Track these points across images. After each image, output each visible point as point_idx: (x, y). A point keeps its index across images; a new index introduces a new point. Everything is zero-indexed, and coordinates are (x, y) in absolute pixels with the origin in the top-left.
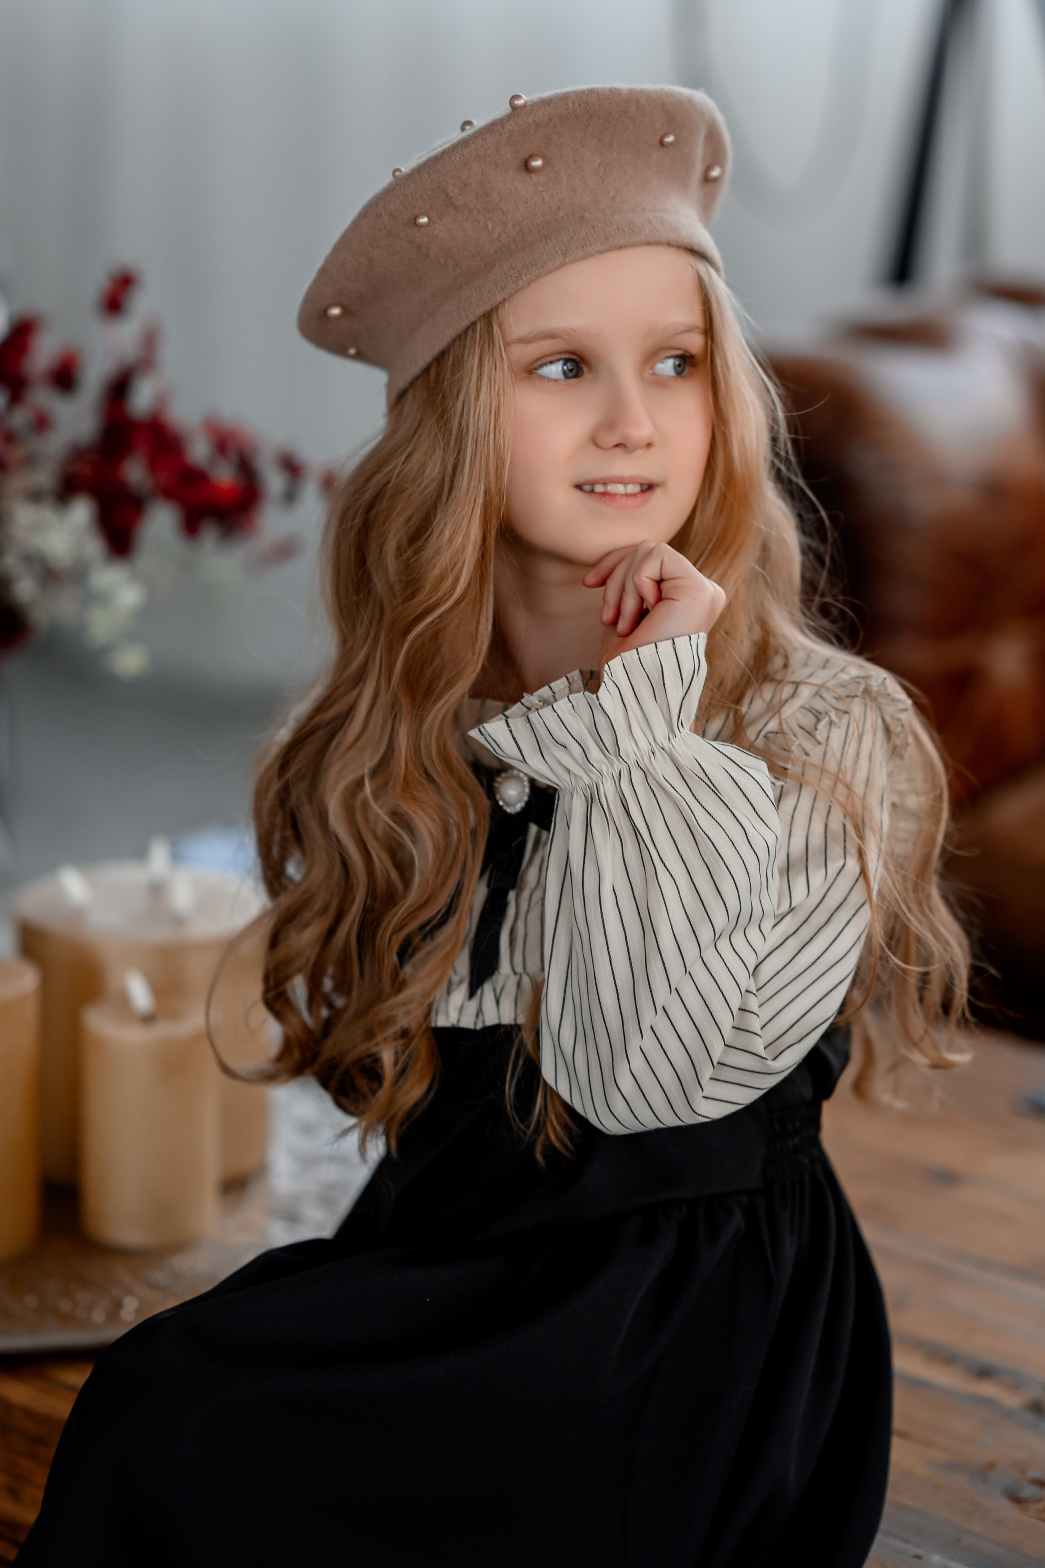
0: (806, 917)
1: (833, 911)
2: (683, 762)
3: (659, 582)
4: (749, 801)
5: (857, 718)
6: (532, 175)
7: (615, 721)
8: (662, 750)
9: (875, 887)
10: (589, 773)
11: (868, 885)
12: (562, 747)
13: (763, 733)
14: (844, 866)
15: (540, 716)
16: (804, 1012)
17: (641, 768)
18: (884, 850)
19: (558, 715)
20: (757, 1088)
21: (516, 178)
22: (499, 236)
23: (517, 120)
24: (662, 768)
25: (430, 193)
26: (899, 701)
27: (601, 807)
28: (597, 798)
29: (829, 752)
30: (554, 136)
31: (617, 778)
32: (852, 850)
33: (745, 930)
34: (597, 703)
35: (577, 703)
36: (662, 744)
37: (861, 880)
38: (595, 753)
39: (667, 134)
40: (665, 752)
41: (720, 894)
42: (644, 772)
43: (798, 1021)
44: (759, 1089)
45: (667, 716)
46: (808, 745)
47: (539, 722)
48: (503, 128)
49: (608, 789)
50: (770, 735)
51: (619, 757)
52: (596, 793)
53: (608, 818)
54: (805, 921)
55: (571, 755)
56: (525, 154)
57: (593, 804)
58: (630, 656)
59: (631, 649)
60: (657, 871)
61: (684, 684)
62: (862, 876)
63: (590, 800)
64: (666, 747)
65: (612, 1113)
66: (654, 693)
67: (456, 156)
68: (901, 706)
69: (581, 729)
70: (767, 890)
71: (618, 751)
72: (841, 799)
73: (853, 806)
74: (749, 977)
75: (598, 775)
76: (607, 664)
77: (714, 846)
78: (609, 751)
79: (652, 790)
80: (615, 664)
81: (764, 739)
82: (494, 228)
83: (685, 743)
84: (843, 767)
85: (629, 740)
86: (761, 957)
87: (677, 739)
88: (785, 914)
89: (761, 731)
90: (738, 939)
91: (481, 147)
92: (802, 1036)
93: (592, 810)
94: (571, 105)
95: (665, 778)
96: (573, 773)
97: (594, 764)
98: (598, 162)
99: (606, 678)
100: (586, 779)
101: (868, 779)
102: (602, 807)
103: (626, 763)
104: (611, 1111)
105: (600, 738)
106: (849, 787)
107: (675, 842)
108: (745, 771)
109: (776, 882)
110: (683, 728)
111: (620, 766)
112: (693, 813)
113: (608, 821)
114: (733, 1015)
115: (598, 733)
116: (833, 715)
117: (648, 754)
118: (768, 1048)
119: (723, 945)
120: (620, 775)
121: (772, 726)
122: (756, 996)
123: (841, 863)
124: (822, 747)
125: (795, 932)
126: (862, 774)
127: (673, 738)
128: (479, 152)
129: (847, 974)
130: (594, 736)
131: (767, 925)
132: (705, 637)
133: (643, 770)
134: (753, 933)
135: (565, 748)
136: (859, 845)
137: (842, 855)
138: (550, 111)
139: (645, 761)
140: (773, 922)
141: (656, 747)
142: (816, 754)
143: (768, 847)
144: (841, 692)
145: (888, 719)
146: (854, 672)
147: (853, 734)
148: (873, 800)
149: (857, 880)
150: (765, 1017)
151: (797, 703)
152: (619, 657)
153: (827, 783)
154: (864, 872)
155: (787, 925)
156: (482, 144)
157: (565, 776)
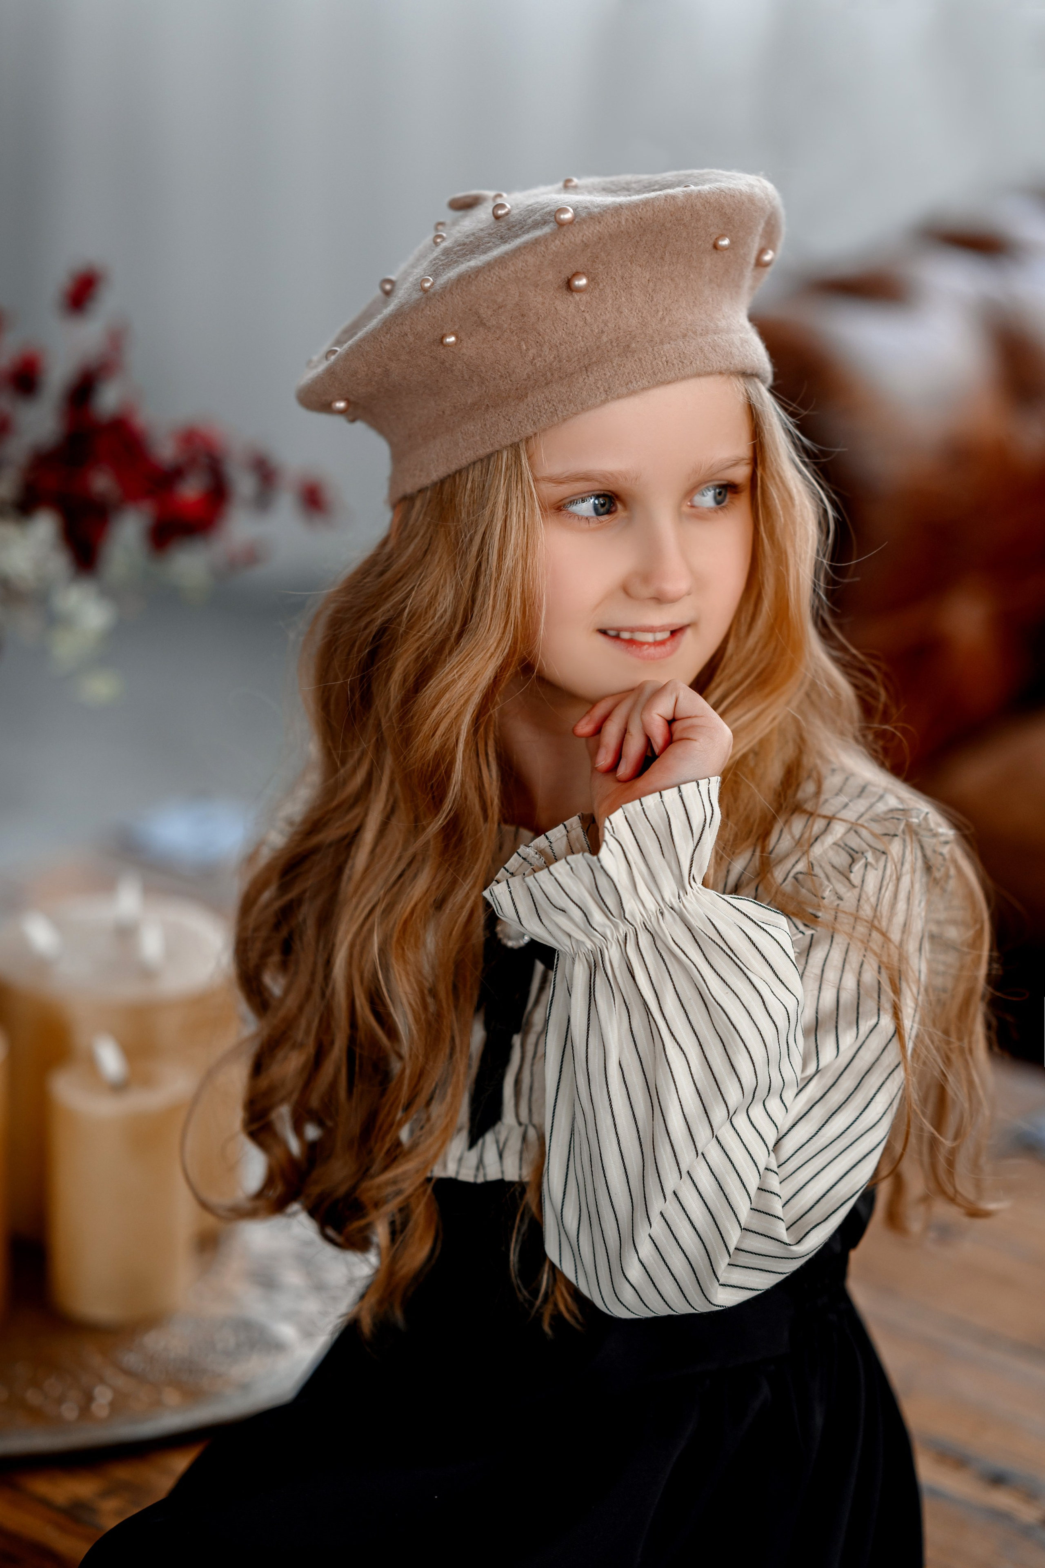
0: (834, 1080)
1: (863, 1074)
2: (695, 923)
3: (671, 722)
4: (768, 962)
5: (896, 860)
6: (574, 293)
7: (619, 881)
8: (671, 910)
9: (910, 1046)
10: (592, 938)
11: (903, 1047)
12: (561, 912)
13: (791, 874)
14: (877, 1023)
15: (536, 880)
16: (831, 1186)
17: (648, 931)
18: (920, 1003)
19: (555, 879)
20: (779, 1273)
21: (556, 297)
22: (534, 359)
23: (563, 239)
24: (671, 929)
25: (461, 315)
26: (942, 835)
27: (605, 975)
28: (602, 966)
29: (864, 896)
30: (602, 254)
31: (623, 941)
32: (887, 1005)
33: (764, 1101)
34: (598, 865)
35: (576, 865)
36: (671, 903)
37: (895, 1040)
38: (598, 917)
39: (722, 236)
40: (675, 911)
41: (735, 1071)
42: (652, 935)
43: (824, 1195)
44: (782, 1273)
45: (676, 871)
46: (842, 889)
47: (535, 886)
48: (547, 249)
49: (613, 954)
50: (800, 877)
51: (624, 920)
52: (600, 959)
53: (613, 988)
54: (833, 1085)
55: (571, 919)
56: (567, 273)
57: (597, 972)
58: (633, 807)
59: (633, 800)
60: (666, 1046)
61: (694, 835)
62: (897, 1036)
63: (593, 968)
64: (676, 906)
65: (620, 1302)
66: (661, 847)
67: (492, 278)
68: (943, 839)
69: (581, 892)
70: (789, 1057)
71: (623, 914)
72: (875, 948)
73: (889, 955)
74: (769, 1153)
75: (602, 940)
76: (608, 818)
77: (728, 1018)
78: (613, 914)
79: (661, 955)
80: (617, 817)
81: (793, 880)
82: (528, 349)
83: (697, 899)
84: (878, 914)
85: (635, 901)
86: (783, 1130)
87: (688, 897)
88: (812, 1076)
89: (789, 872)
90: (757, 1112)
91: (522, 269)
92: (829, 1214)
93: (596, 979)
94: (623, 223)
95: (674, 942)
96: (574, 938)
97: (597, 929)
98: (648, 277)
99: (607, 837)
100: (589, 945)
101: (905, 925)
102: (607, 976)
103: (633, 926)
104: (619, 1300)
105: (603, 901)
106: (884, 934)
107: (685, 1012)
108: (764, 929)
109: (799, 1046)
110: (695, 882)
111: (625, 929)
112: (704, 981)
113: (613, 992)
114: (750, 1198)
115: (600, 896)
116: (870, 856)
117: (655, 914)
118: (789, 1230)
119: (741, 1121)
120: (626, 939)
121: (801, 867)
122: (777, 1174)
123: (873, 1021)
124: (856, 891)
125: (822, 1098)
126: (899, 919)
127: (684, 896)
128: (519, 275)
129: (877, 1143)
130: (596, 899)
131: (789, 1095)
132: (719, 780)
133: (650, 933)
134: (774, 1104)
135: (564, 913)
136: (894, 1001)
137: (876, 1011)
138: (600, 230)
139: (653, 922)
140: (796, 1091)
141: (665, 906)
142: (850, 897)
143: (788, 1014)
144: (877, 828)
145: (929, 853)
146: (892, 802)
147: (891, 876)
148: (912, 946)
149: (890, 1040)
150: (786, 1196)
151: (829, 840)
152: (620, 811)
153: (861, 929)
154: (898, 1031)
155: (813, 1090)
156: (522, 266)
157: (567, 941)
